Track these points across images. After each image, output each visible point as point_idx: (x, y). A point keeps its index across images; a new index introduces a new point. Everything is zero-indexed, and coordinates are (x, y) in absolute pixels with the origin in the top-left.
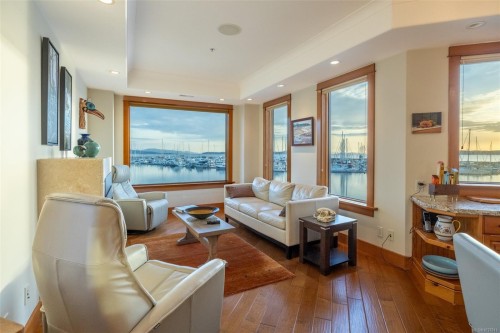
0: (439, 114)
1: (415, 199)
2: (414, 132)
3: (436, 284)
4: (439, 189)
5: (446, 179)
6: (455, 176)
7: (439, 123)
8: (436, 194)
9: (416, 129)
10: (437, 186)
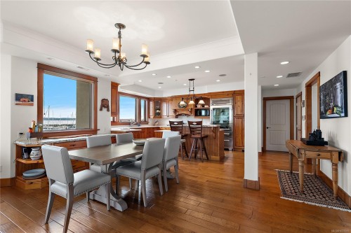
0: (32, 96)
1: (17, 142)
2: (17, 104)
3: (32, 183)
4: (33, 134)
5: (37, 130)
6: (41, 128)
7: (32, 100)
8: (31, 137)
9: (18, 102)
10: (31, 133)
